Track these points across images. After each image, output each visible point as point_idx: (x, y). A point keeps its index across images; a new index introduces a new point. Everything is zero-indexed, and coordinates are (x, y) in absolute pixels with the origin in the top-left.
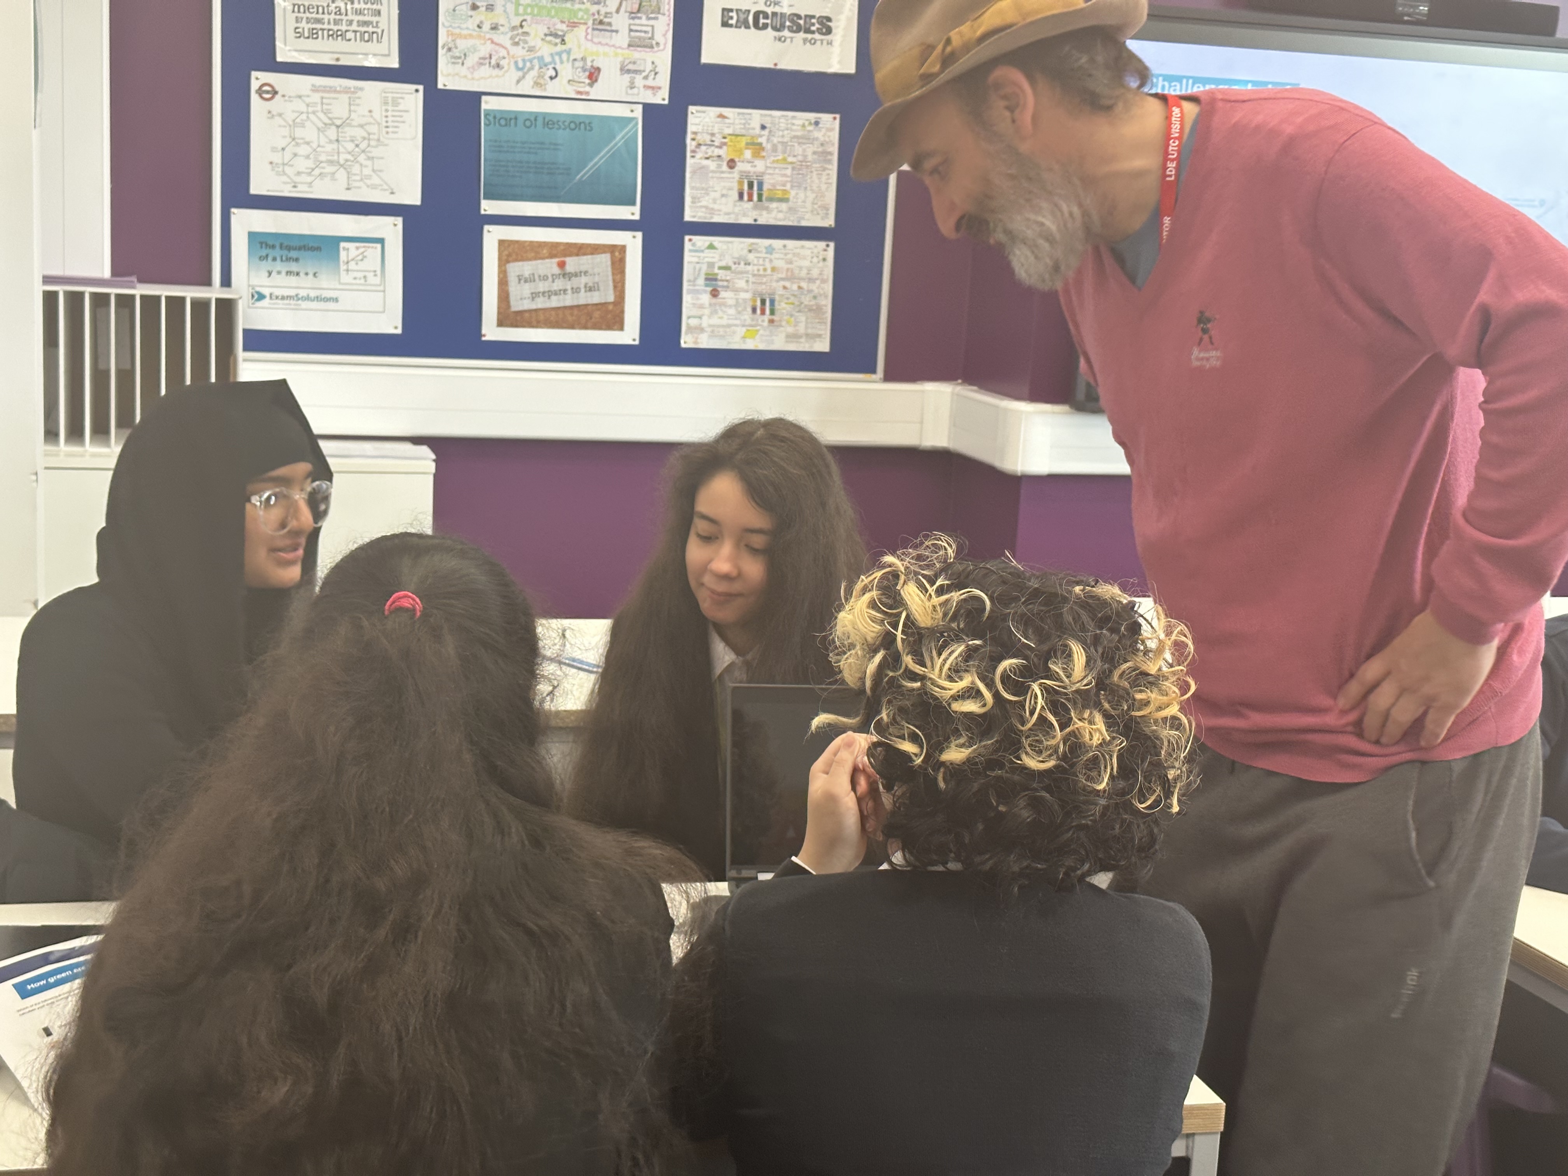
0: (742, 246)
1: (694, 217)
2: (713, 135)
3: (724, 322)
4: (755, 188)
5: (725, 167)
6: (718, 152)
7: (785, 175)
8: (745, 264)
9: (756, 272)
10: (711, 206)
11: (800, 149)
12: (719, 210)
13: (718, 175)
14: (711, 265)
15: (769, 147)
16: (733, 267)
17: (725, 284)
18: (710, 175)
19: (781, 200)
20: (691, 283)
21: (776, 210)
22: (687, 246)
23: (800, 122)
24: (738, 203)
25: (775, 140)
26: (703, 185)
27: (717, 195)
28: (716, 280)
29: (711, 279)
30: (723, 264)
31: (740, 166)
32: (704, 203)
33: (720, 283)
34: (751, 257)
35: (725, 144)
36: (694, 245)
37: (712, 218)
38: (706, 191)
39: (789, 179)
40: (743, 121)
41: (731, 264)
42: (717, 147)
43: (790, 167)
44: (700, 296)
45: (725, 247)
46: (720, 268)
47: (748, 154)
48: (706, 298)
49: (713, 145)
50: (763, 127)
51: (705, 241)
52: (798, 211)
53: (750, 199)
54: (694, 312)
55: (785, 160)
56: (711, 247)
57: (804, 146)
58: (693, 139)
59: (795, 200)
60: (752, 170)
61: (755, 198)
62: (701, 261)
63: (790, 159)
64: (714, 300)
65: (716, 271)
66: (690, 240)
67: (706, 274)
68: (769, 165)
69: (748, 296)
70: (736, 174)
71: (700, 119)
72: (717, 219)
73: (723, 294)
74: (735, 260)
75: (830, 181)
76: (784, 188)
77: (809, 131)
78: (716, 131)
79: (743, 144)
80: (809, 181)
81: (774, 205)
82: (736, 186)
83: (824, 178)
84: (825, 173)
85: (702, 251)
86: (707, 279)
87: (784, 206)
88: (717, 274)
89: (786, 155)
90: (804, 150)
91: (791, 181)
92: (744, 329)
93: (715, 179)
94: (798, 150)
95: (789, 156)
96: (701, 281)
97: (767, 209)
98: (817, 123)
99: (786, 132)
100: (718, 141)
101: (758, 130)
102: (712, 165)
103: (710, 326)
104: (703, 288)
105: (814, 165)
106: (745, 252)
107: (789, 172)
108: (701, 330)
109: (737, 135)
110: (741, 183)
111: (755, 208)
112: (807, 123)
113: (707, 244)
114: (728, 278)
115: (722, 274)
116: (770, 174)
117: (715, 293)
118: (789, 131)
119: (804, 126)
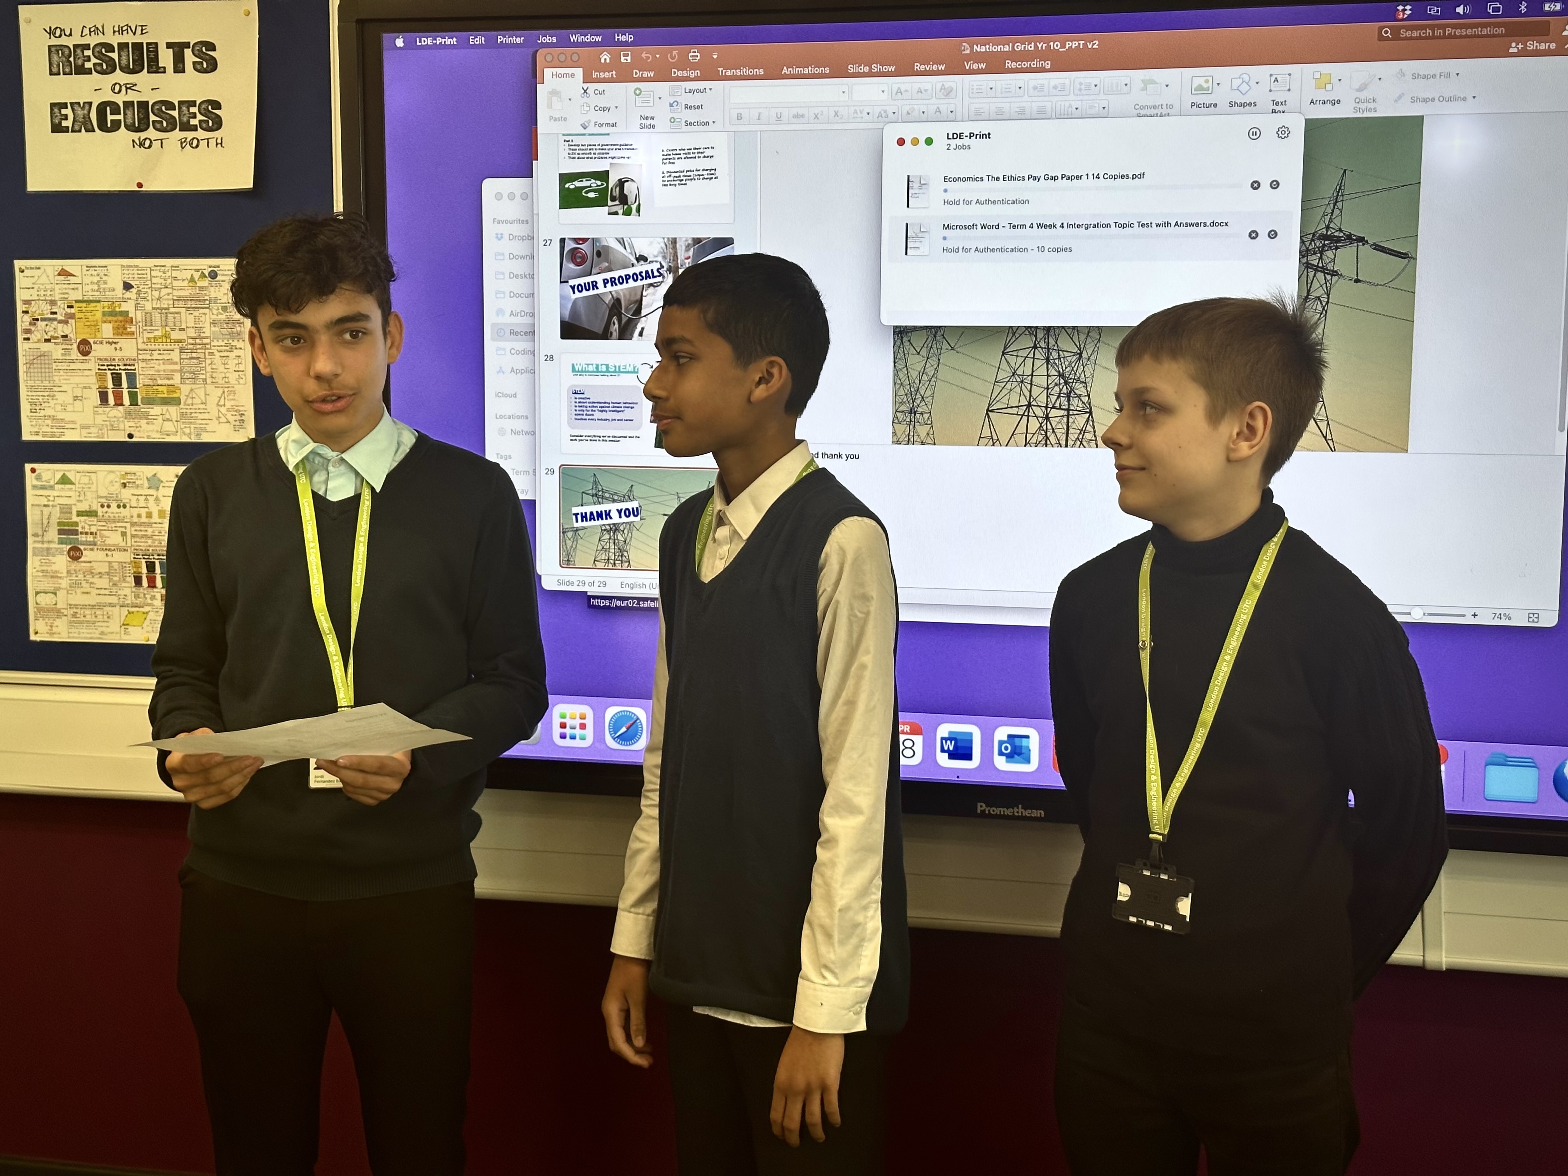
0: (111, 477)
1: (37, 434)
2: (53, 303)
3: (92, 600)
4: (125, 384)
5: (75, 354)
6: (62, 329)
7: (170, 362)
8: (119, 507)
9: (135, 519)
10: (60, 416)
11: (191, 319)
12: (73, 422)
13: (64, 366)
14: (66, 510)
15: (139, 316)
16: (100, 511)
17: (90, 538)
18: (54, 366)
19: (166, 402)
20: (40, 539)
21: (160, 418)
22: (30, 479)
23: (187, 275)
24: (100, 410)
25: (148, 306)
26: (46, 383)
27: (67, 398)
28: (76, 532)
29: (67, 531)
30: (84, 507)
31: (99, 351)
32: (49, 412)
33: (82, 538)
34: (126, 494)
35: (72, 316)
36: (38, 478)
37: (63, 434)
38: (51, 391)
39: (177, 367)
40: (96, 279)
41: (96, 506)
42: (60, 322)
43: (176, 347)
44: (53, 559)
45: (85, 480)
46: (80, 514)
47: (107, 330)
48: (61, 562)
49: (55, 319)
50: (127, 286)
51: (55, 471)
52: (196, 418)
53: (119, 403)
54: (47, 585)
55: (166, 336)
56: (65, 480)
57: (196, 313)
58: (26, 312)
59: (189, 401)
60: (119, 354)
61: (126, 400)
62: (51, 503)
63: (175, 335)
64: (74, 565)
65: (75, 518)
66: (33, 471)
67: (59, 524)
68: (141, 346)
69: (127, 557)
70: (92, 364)
71: (33, 280)
72: (71, 436)
73: (87, 555)
74: (103, 500)
75: (242, 368)
76: (170, 382)
77: (201, 288)
78: (57, 297)
79: (99, 315)
80: (209, 369)
81: (156, 410)
82: (93, 381)
83: (232, 364)
84: (232, 355)
85: (52, 488)
86: (60, 532)
87: (173, 411)
88: (76, 524)
89: (168, 329)
90: (197, 319)
91: (181, 371)
92: (125, 611)
93: (62, 373)
94: (188, 319)
95: (173, 330)
96: (53, 534)
97: (146, 416)
98: (213, 275)
99: (164, 291)
100: (61, 312)
101: (119, 290)
102: (56, 351)
103: (71, 606)
104: (55, 546)
105: (215, 343)
106: (118, 486)
107: (175, 356)
108: (59, 613)
109: (89, 302)
110: (101, 377)
111: (128, 415)
112: (197, 275)
113: (58, 476)
114: (94, 529)
115: (83, 523)
116: (144, 360)
117: (75, 554)
118: (170, 291)
119: (192, 280)
